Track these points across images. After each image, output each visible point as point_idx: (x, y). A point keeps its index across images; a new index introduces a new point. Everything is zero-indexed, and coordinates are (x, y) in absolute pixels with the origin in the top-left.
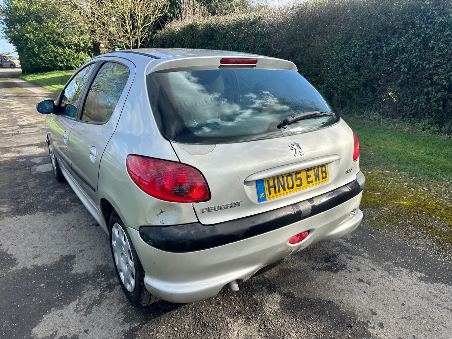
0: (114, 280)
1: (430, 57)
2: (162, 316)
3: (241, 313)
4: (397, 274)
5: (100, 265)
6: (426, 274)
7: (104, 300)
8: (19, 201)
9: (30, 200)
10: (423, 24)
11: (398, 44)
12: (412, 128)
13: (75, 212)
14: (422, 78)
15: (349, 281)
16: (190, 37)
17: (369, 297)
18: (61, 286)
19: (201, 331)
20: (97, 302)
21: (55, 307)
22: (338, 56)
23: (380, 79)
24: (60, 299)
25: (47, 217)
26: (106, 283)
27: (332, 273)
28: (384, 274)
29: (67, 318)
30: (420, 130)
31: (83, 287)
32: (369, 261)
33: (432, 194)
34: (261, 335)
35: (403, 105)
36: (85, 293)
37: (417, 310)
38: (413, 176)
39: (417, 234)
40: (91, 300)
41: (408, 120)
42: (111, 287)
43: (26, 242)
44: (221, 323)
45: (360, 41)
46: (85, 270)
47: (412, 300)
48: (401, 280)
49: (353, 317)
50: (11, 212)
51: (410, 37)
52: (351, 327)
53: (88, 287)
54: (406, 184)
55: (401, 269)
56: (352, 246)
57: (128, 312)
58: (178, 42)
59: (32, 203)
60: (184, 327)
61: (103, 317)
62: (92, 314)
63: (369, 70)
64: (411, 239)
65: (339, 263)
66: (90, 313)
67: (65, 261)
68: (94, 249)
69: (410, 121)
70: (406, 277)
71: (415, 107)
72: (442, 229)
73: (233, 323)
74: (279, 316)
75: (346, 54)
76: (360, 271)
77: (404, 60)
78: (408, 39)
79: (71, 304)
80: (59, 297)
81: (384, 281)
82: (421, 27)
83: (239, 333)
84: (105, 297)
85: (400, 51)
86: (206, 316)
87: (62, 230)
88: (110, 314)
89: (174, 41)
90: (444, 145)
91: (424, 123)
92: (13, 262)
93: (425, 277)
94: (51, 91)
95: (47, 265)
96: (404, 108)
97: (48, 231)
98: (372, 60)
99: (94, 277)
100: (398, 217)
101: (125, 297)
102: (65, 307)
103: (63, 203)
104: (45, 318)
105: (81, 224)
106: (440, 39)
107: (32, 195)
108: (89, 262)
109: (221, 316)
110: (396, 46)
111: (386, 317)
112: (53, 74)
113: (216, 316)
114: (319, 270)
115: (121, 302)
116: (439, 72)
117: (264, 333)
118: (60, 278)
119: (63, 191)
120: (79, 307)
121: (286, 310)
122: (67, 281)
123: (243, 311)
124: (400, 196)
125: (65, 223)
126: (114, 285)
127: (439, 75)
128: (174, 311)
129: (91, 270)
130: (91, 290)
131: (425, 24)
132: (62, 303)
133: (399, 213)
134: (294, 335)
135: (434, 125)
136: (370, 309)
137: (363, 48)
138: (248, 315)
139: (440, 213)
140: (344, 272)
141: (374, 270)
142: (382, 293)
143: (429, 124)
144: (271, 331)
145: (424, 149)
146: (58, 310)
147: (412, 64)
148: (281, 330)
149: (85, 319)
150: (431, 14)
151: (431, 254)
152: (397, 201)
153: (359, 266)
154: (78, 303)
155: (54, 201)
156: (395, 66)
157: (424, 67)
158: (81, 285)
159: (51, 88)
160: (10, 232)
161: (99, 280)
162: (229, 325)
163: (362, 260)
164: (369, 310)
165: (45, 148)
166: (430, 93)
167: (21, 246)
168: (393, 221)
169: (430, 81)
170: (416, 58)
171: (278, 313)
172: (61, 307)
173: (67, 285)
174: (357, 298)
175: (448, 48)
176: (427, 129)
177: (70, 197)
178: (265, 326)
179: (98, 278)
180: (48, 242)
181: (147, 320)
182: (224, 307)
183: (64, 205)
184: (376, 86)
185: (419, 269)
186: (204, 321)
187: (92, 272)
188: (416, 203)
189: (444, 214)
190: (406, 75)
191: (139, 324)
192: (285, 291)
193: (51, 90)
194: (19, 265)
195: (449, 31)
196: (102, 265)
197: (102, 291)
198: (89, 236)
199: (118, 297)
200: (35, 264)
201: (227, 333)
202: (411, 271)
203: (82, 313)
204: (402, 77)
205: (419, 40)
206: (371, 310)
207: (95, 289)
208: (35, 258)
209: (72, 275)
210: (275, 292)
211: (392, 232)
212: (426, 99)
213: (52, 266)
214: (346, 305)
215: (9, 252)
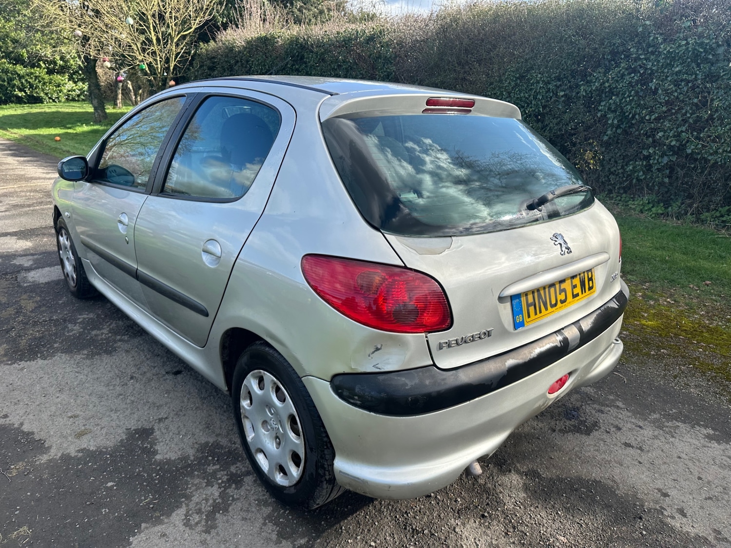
0: (237, 467)
1: (652, 104)
2: (342, 524)
3: (469, 509)
4: (675, 433)
5: (203, 442)
6: (713, 429)
7: (231, 504)
8: (13, 334)
9: (34, 332)
10: (641, 54)
11: (604, 83)
12: (624, 209)
13: (127, 351)
14: (640, 134)
15: (612, 446)
16: (262, 57)
17: (649, 469)
18: (145, 484)
19: (415, 544)
20: (221, 507)
21: (145, 522)
22: (510, 96)
23: (575, 134)
24: (151, 506)
25: (78, 363)
26: (225, 473)
27: (583, 436)
28: (656, 433)
29: (175, 539)
30: (637, 212)
31: (187, 483)
32: (629, 414)
33: (681, 308)
34: (514, 543)
35: (610, 175)
36: (194, 493)
37: (721, 486)
38: (646, 282)
39: (681, 370)
40: (209, 504)
41: (617, 196)
42: (235, 480)
43: (53, 408)
44: (443, 528)
45: (544, 75)
46: (179, 453)
47: (709, 470)
48: (683, 441)
49: (638, 503)
50: (5, 355)
51: (621, 72)
52: (641, 518)
53: (195, 483)
54: (640, 294)
55: (677, 424)
56: (595, 392)
57: (281, 520)
58: (239, 64)
59: (40, 338)
60: (385, 539)
61: (240, 532)
62: (218, 529)
63: (559, 119)
64: (675, 377)
65: (587, 419)
66: (214, 527)
67: (138, 439)
68: (184, 415)
69: (619, 198)
70: (689, 435)
71: (627, 178)
72: (712, 361)
73: (462, 527)
74: (530, 510)
75: (522, 95)
76: (622, 431)
77: (613, 107)
78: (619, 76)
79: (174, 514)
80: (149, 503)
81: (660, 444)
82: (637, 59)
83: (478, 543)
84: (231, 498)
85: (606, 92)
86: (415, 518)
87: (113, 383)
88: (251, 526)
89: (232, 62)
90: (678, 235)
91: (641, 202)
92: (40, 446)
93: (714, 434)
94: (9, 140)
95: (106, 448)
96: (611, 180)
97: (88, 388)
98: (563, 104)
99: (199, 463)
100: (646, 345)
101: (267, 496)
102: (166, 520)
103: (100, 337)
104: (135, 542)
105: (145, 372)
106: (667, 77)
107: (35, 324)
108: (182, 439)
109: (439, 516)
110: (601, 85)
111: (682, 498)
112: (6, 109)
113: (431, 517)
114: (563, 431)
115: (263, 505)
116: (665, 126)
117: (516, 539)
118: (139, 470)
119: (91, 316)
120: (191, 518)
121: (537, 499)
122: (154, 475)
123: (471, 506)
124: (639, 312)
125: (114, 371)
126: (240, 476)
127: (665, 130)
128: (358, 513)
129: (191, 452)
130: (202, 488)
131: (645, 54)
132: (157, 514)
133: (647, 338)
134: (562, 538)
135: (656, 204)
136: (657, 489)
137: (550, 86)
138: (480, 510)
139: (702, 336)
140: (600, 433)
141: (641, 427)
142: (665, 463)
143: (649, 203)
144: (526, 534)
145: (651, 242)
146: (155, 526)
147: (625, 113)
148: (540, 532)
149: (209, 538)
150: (653, 40)
151: (711, 400)
152: (637, 321)
153: (617, 423)
154: (188, 512)
155: (81, 334)
156: (599, 115)
157: (643, 118)
158: (182, 480)
159: (8, 133)
160: (16, 393)
161: (211, 469)
162: (457, 530)
163: (618, 413)
164: (656, 491)
165: (31, 241)
166: (651, 156)
167: (45, 416)
168: (641, 351)
169: (650, 139)
170: (631, 104)
171: (526, 505)
172: (158, 522)
173: (157, 482)
174: (633, 473)
175: (679, 91)
176: (646, 210)
177: (110, 325)
178: (514, 528)
179: (209, 465)
180: (95, 406)
181: (319, 533)
182: (438, 501)
183: (102, 339)
184: (568, 145)
185: (702, 423)
186: (414, 527)
187: (194, 456)
188: (665, 323)
189: (708, 338)
190: (614, 129)
191: (306, 539)
192: (525, 469)
193: (8, 137)
194: (53, 452)
195: (680, 66)
196: (207, 443)
197: (223, 487)
198: (168, 392)
199: (256, 497)
200: (83, 447)
201: (458, 544)
202: (693, 427)
203: (199, 528)
204: (609, 132)
205: (635, 78)
206: (659, 490)
207: (209, 484)
208: (80, 435)
209: (160, 463)
210: (510, 471)
211: (646, 368)
212: (646, 166)
213: (116, 449)
214: (621, 485)
215: (26, 428)
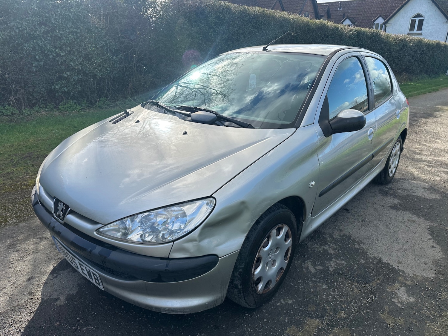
95: (411, 213)
194: (428, 224)
200: (417, 218)
208: (414, 222)
